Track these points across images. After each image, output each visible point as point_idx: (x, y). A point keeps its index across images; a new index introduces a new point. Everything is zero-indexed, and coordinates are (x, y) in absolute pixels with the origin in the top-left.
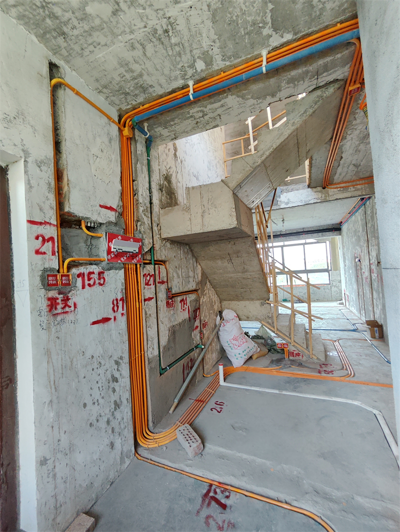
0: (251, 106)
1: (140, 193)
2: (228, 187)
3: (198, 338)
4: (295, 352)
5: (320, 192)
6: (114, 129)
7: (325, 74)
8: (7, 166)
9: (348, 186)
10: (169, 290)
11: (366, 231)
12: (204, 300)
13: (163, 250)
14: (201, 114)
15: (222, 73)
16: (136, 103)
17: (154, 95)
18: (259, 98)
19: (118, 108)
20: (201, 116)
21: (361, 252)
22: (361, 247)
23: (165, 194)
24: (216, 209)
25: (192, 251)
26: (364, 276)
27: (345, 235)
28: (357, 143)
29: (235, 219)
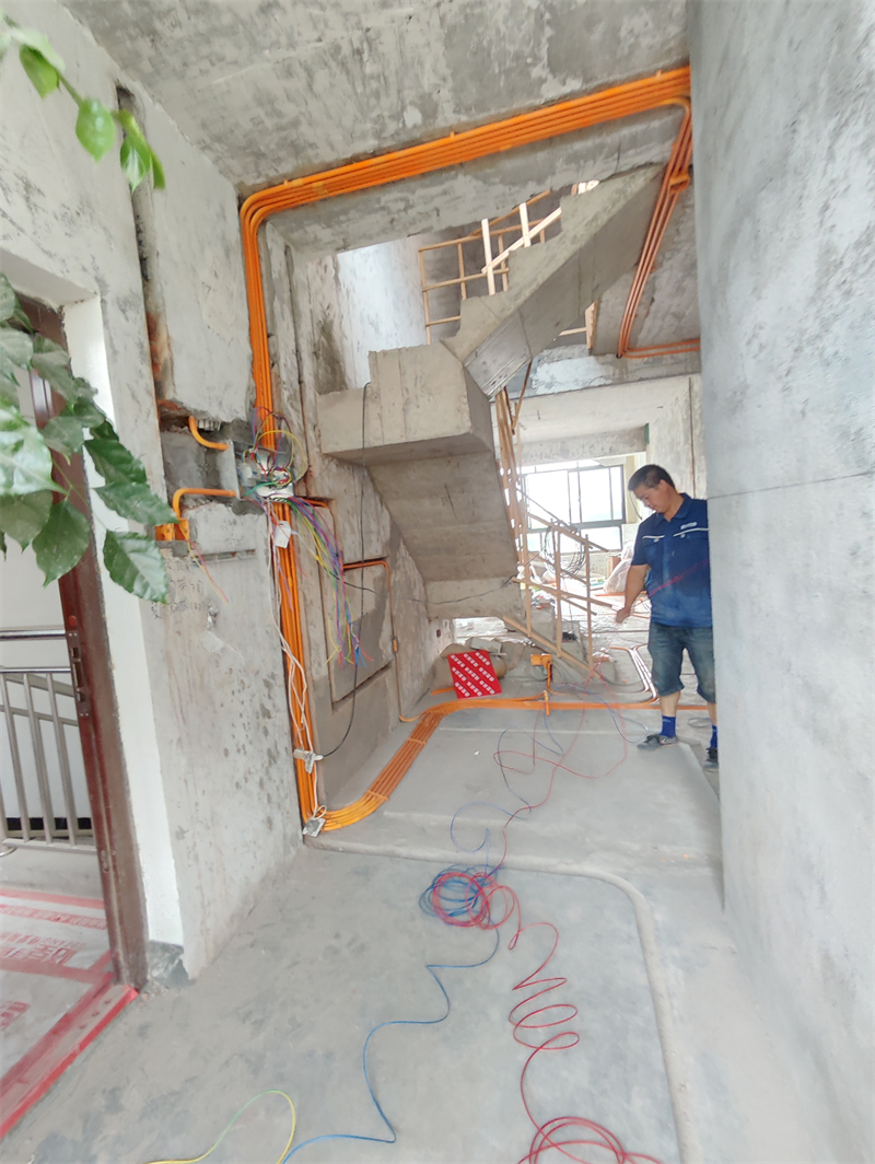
1: (282, 362)
2: (454, 354)
3: (390, 650)
5: (611, 364)
7: (631, 152)
8: (61, 308)
9: (662, 354)
10: (338, 556)
11: (690, 442)
12: (397, 579)
13: (326, 478)
14: (401, 205)
15: (452, 134)
16: (276, 174)
18: (514, 184)
19: (237, 181)
20: (402, 208)
23: (323, 364)
24: (431, 398)
25: (372, 480)
27: (653, 451)
29: (466, 417)
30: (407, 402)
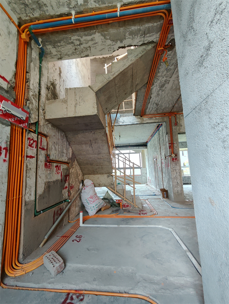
0: (108, 46)
1: (31, 82)
2: (93, 90)
3: (67, 195)
4: (126, 205)
5: (139, 118)
6: (14, 29)
7: (148, 35)
9: (153, 117)
10: (47, 156)
11: (159, 143)
12: (72, 171)
13: (46, 128)
14: (78, 43)
15: (94, 12)
16: (33, 16)
17: (47, 14)
18: (113, 41)
19: (19, 16)
20: (79, 44)
21: (157, 155)
22: (157, 152)
23: (50, 93)
24: (84, 103)
25: (66, 137)
26: (158, 167)
27: (149, 148)
28: (159, 89)
29: (96, 109)
30: (76, 104)
